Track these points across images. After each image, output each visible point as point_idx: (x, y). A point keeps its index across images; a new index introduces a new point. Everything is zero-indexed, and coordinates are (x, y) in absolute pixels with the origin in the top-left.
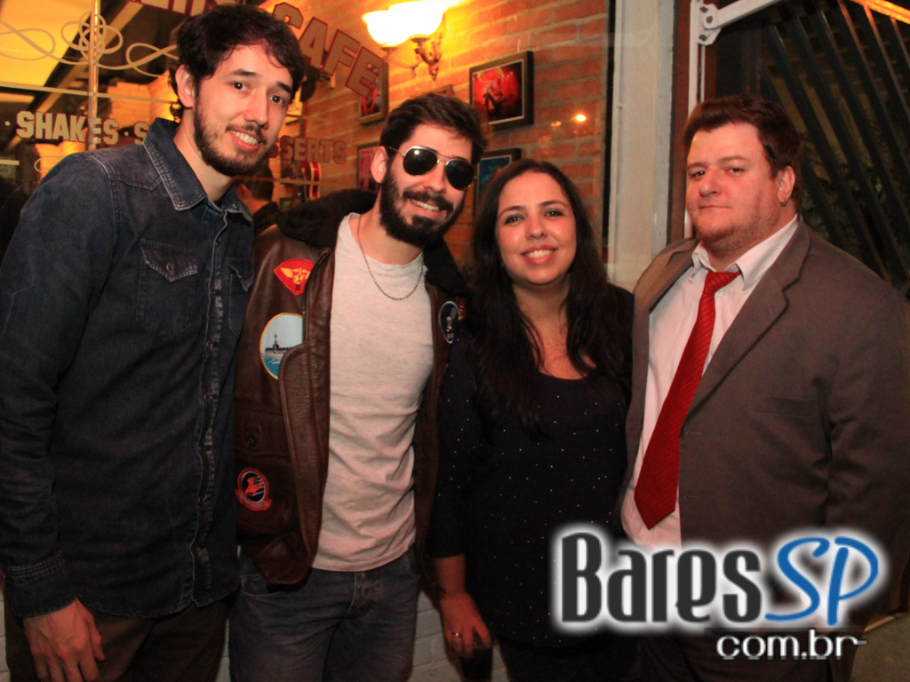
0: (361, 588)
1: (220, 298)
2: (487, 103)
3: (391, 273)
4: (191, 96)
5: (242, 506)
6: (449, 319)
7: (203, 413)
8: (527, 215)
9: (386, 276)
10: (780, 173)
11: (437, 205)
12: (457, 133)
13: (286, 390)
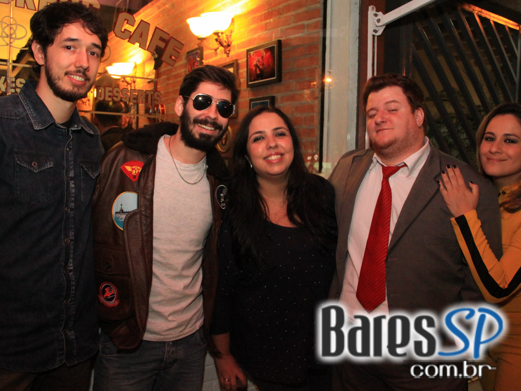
0: (169, 351)
1: (73, 182)
2: (256, 70)
3: (188, 169)
4: (42, 58)
5: (103, 305)
6: (222, 195)
7: (64, 250)
8: (266, 136)
9: (185, 170)
10: (416, 111)
11: (213, 127)
12: (222, 86)
13: (127, 236)
